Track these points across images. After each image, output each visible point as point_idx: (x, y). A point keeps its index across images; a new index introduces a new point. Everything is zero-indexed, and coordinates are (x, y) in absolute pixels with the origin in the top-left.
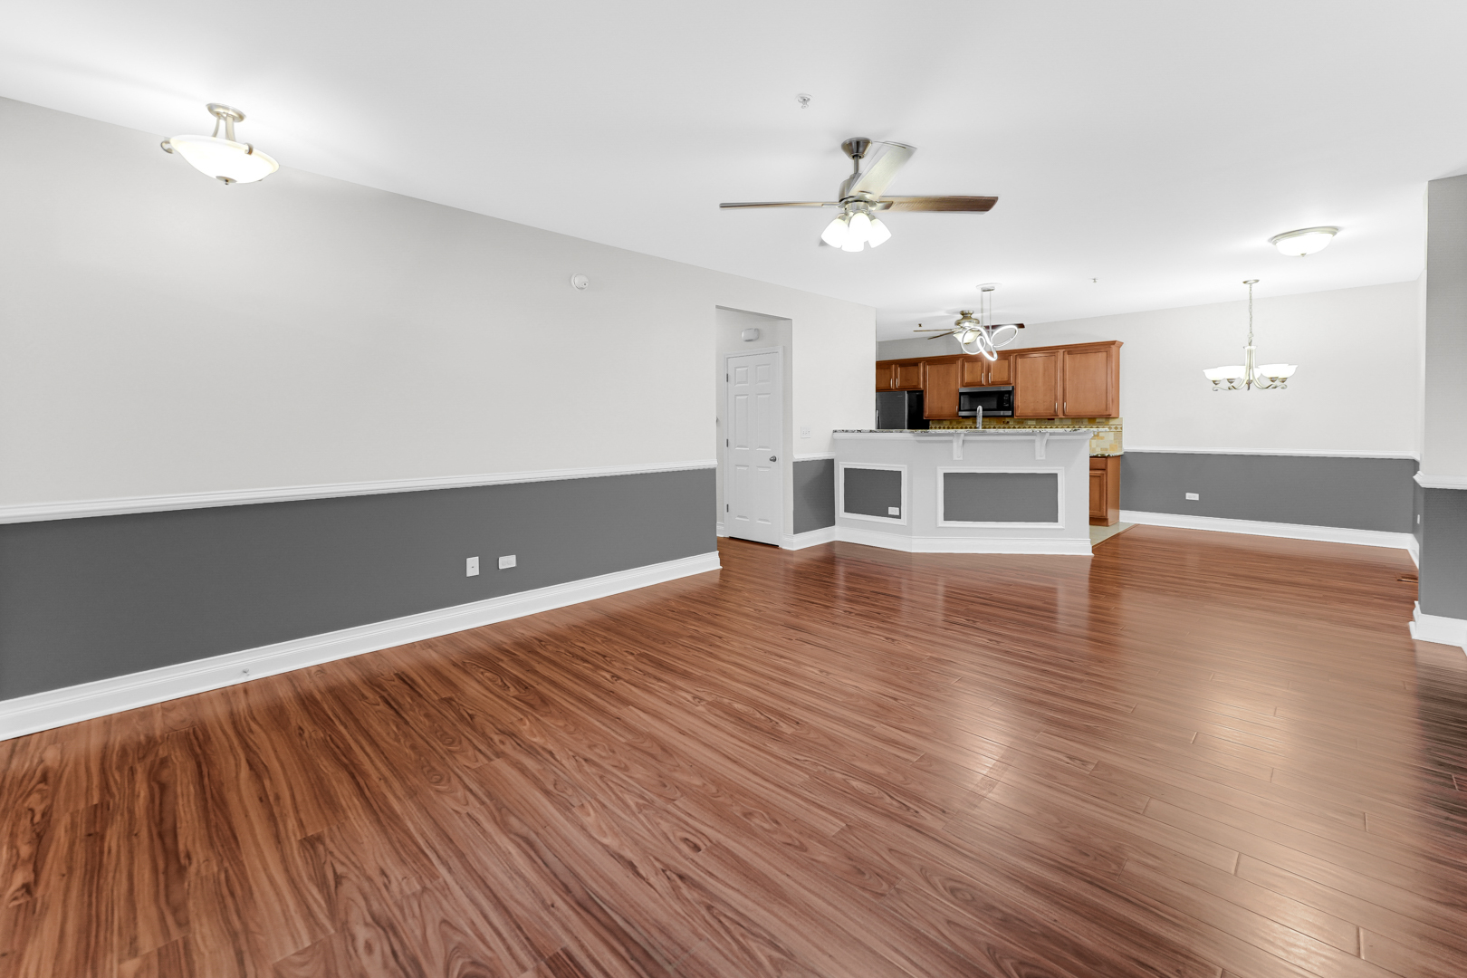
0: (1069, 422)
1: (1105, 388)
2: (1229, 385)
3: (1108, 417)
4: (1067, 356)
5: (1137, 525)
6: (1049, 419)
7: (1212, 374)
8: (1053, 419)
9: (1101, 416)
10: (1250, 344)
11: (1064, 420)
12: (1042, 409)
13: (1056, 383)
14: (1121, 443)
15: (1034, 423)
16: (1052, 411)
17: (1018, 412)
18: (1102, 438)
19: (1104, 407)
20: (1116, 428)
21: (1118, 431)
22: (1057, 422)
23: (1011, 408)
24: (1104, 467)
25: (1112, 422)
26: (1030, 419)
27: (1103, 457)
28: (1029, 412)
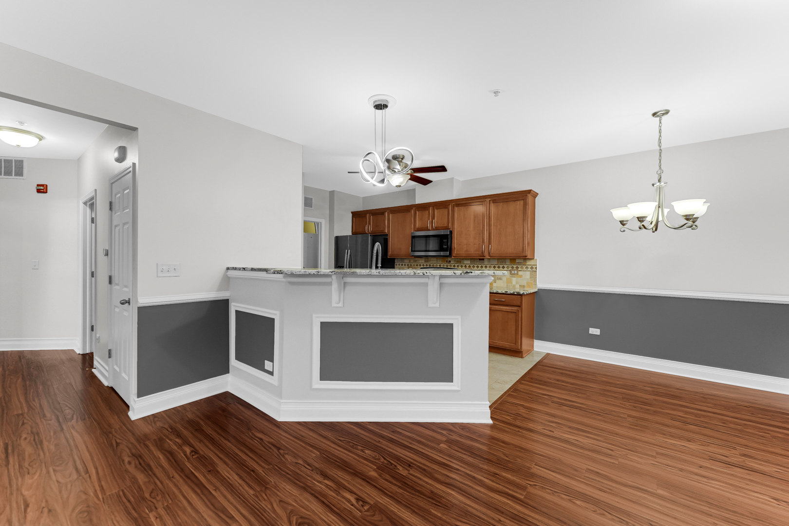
0: (495, 262)
1: (522, 232)
2: (639, 224)
3: (525, 258)
4: (492, 204)
5: (548, 354)
6: (480, 259)
7: (619, 214)
8: (483, 259)
9: (519, 257)
10: (659, 181)
11: (491, 261)
12: (473, 250)
13: (483, 228)
14: (535, 281)
15: (469, 262)
16: (480, 253)
17: (455, 253)
18: (521, 276)
19: (521, 248)
20: (532, 268)
21: (534, 269)
22: (486, 262)
23: (450, 249)
24: (519, 304)
25: (529, 263)
26: (466, 259)
27: (519, 294)
28: (463, 253)
